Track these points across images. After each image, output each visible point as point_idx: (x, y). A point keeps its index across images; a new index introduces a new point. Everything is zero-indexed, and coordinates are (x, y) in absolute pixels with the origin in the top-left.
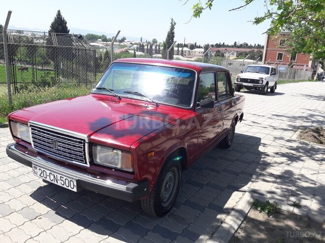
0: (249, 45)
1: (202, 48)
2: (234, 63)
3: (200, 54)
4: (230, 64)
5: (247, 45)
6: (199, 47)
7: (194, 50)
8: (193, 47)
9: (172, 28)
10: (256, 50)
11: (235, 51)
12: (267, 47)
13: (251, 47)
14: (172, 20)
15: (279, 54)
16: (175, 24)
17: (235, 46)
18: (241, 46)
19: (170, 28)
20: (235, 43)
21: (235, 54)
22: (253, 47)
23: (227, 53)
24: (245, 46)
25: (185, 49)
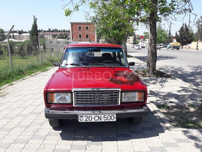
0: (58, 30)
1: (27, 33)
2: (53, 42)
3: (27, 37)
4: (51, 43)
5: (57, 30)
6: (26, 32)
7: (22, 35)
8: (21, 32)
9: (35, 22)
10: (63, 33)
11: (50, 34)
12: (72, 31)
13: (59, 31)
14: (34, 16)
15: (79, 35)
16: (37, 19)
17: (49, 31)
18: (53, 31)
19: (34, 22)
20: (49, 29)
21: (51, 36)
22: (61, 31)
23: (46, 35)
24: (56, 31)
25: (15, 34)
